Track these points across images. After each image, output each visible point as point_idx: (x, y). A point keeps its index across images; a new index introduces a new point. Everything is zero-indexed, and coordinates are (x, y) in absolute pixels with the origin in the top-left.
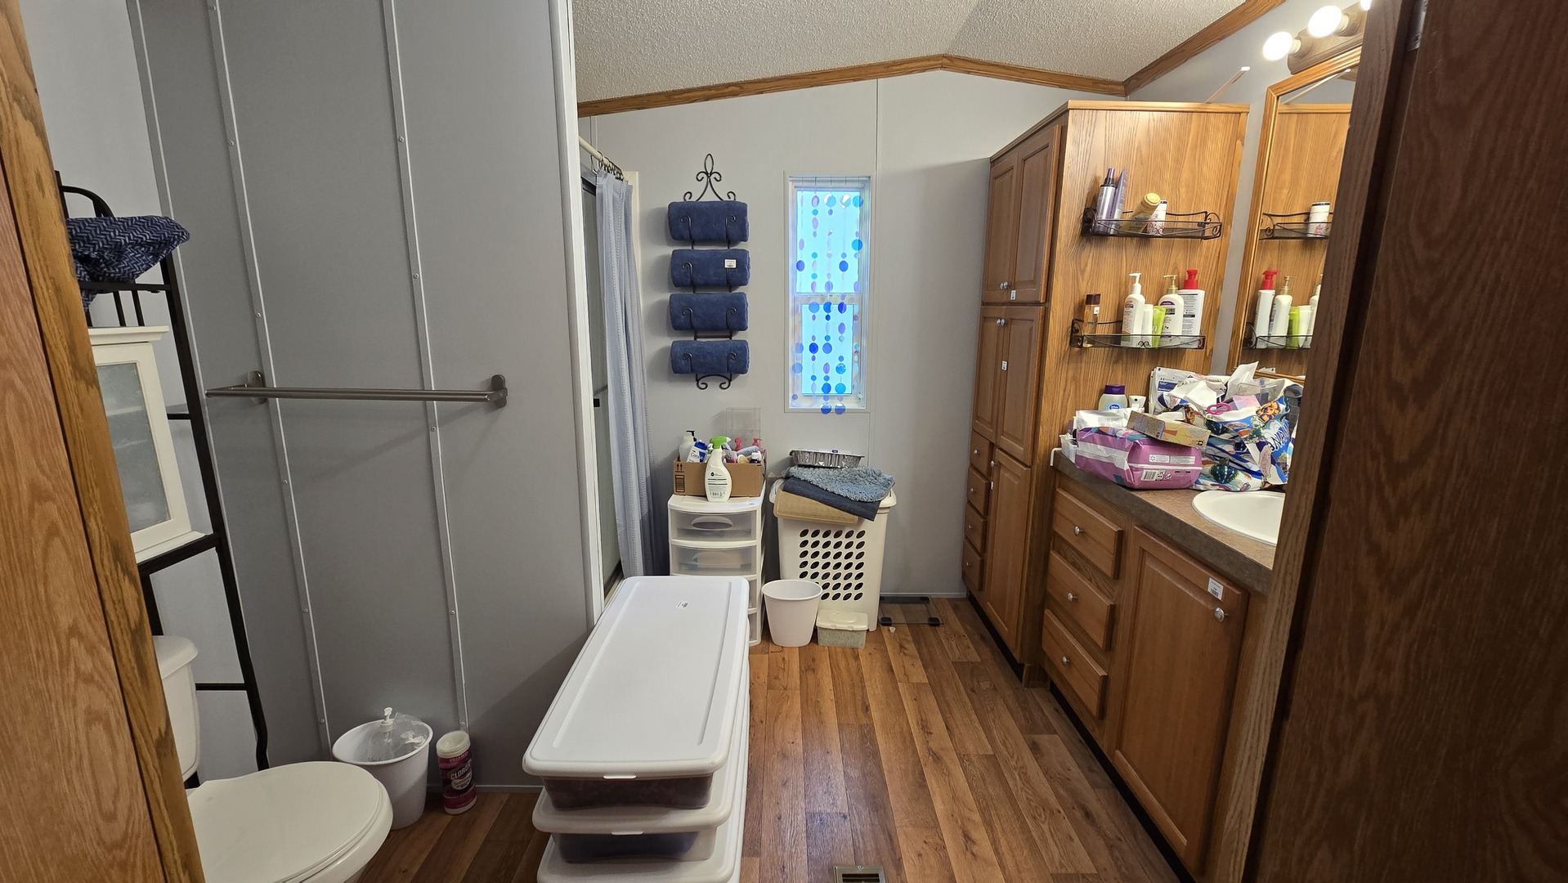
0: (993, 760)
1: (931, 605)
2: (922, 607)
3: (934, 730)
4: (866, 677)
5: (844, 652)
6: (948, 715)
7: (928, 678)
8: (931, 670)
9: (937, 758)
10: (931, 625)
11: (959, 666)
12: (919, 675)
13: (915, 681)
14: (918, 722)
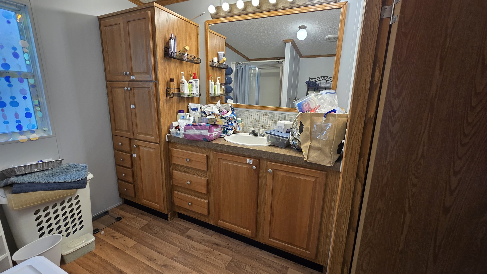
0: (182, 251)
1: (111, 213)
2: (107, 216)
3: (155, 257)
4: (108, 259)
5: (86, 257)
6: (155, 248)
7: (136, 241)
8: (134, 237)
9: (165, 266)
10: (118, 221)
11: (143, 229)
12: (131, 243)
13: (131, 246)
14: (147, 260)
